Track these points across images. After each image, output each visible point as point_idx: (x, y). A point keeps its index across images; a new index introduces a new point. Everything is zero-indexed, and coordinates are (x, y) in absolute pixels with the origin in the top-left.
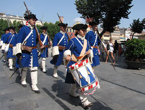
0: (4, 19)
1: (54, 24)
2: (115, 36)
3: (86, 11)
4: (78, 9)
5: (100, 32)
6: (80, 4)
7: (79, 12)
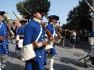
4: (17, 9)
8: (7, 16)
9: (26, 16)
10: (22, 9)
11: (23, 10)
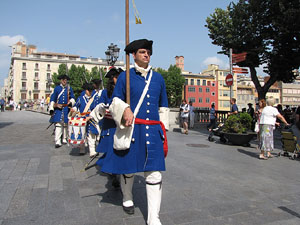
0: (77, 65)
1: (167, 70)
2: (290, 91)
3: (229, 39)
4: (212, 37)
5: (262, 84)
6: (216, 25)
7: (214, 43)
8: (180, 67)
9: (243, 56)
10: (226, 34)
11: (230, 36)
